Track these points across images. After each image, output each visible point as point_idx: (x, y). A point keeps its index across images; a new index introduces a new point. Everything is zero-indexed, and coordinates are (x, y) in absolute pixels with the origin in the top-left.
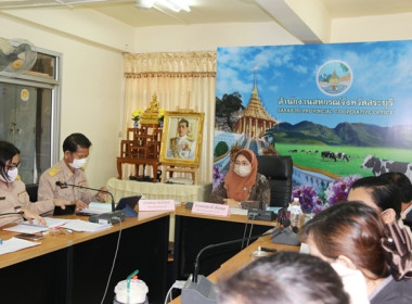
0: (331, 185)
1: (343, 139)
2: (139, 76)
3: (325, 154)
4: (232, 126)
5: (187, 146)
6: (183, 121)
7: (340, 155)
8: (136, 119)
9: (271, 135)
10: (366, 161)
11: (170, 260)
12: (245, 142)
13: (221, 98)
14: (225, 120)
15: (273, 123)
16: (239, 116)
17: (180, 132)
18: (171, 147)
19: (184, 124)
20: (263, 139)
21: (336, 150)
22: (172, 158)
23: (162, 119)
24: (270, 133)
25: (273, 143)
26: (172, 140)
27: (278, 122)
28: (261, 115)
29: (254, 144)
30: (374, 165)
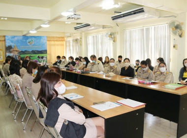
1: (33, 53)
4: (11, 52)
10: (37, 57)
12: (14, 55)
14: (9, 51)
16: (12, 50)
21: (32, 55)
24: (19, 53)
27: (20, 51)
28: (17, 49)
29: (16, 56)
30: (39, 57)
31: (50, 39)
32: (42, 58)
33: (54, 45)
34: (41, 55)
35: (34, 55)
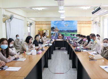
0: (66, 37)
2: (38, 24)
4: (53, 31)
5: (47, 34)
8: (39, 30)
12: (55, 33)
16: (54, 29)
21: (67, 33)
23: (43, 30)
24: (59, 31)
25: (59, 33)
28: (57, 29)
30: (71, 35)
31: (80, 23)
33: (84, 27)
34: (73, 33)
35: (68, 33)
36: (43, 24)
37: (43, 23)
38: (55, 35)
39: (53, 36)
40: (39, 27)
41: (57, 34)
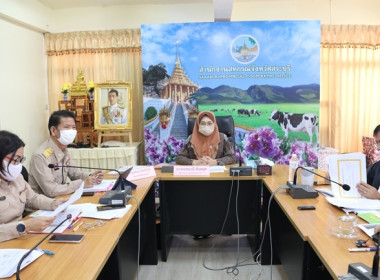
0: (247, 136)
1: (255, 98)
2: (62, 52)
3: (241, 112)
4: (159, 93)
5: (119, 113)
6: (113, 91)
7: (252, 111)
8: (65, 92)
9: (195, 98)
10: (273, 114)
11: (158, 222)
12: (172, 106)
13: (147, 69)
14: (152, 88)
15: (195, 88)
16: (164, 83)
17: (111, 101)
18: (104, 115)
19: (114, 94)
20: (188, 102)
21: (249, 108)
22: (106, 124)
23: (92, 90)
24: (193, 97)
25: (196, 105)
26: (103, 109)
27: (200, 87)
28: (185, 82)
29: (180, 107)
30: (279, 117)
31: (336, 37)
32: (296, 119)
33: (356, 64)
34: (289, 109)
35: (257, 107)
36: (92, 51)
37: (93, 44)
38: (171, 119)
39: (157, 130)
40: (71, 71)
41: (186, 112)
